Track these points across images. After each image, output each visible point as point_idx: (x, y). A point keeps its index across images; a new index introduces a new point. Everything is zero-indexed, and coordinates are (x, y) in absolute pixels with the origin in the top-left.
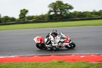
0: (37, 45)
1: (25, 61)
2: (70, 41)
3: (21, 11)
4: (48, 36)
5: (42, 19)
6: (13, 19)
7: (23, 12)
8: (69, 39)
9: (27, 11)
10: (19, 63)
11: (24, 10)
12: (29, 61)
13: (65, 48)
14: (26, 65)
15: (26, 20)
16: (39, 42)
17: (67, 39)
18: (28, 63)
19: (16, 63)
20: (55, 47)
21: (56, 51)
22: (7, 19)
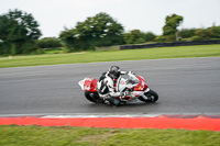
0: (87, 95)
1: (178, 127)
2: (146, 87)
3: (168, 18)
4: (103, 78)
5: (213, 37)
6: (150, 37)
7: (172, 20)
8: (143, 84)
9: (180, 19)
10: (164, 130)
11: (174, 16)
12: (187, 127)
13: (139, 101)
14: (180, 135)
15: (177, 39)
16: (89, 89)
17: (140, 84)
18: (186, 131)
19: (159, 131)
20: (118, 98)
21: (119, 105)
22: (136, 35)
